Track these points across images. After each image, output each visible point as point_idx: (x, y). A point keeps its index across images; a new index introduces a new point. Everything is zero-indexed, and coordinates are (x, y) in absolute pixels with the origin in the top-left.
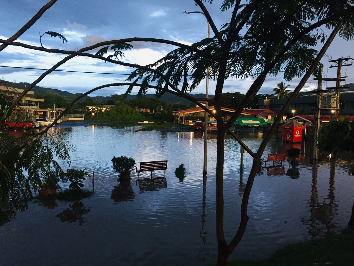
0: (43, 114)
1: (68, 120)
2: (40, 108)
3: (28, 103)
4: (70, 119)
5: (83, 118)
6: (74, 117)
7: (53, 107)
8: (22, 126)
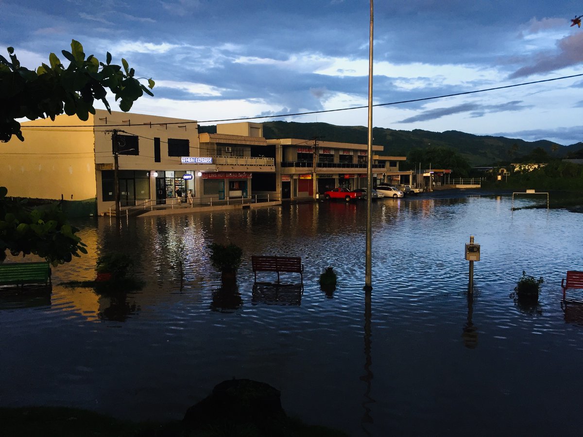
0: (399, 179)
1: (454, 187)
2: (400, 170)
3: (377, 163)
4: (458, 186)
5: (479, 184)
6: (464, 184)
7: (418, 169)
8: (344, 197)
